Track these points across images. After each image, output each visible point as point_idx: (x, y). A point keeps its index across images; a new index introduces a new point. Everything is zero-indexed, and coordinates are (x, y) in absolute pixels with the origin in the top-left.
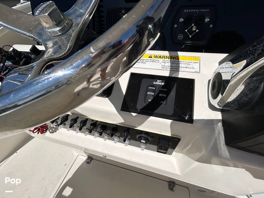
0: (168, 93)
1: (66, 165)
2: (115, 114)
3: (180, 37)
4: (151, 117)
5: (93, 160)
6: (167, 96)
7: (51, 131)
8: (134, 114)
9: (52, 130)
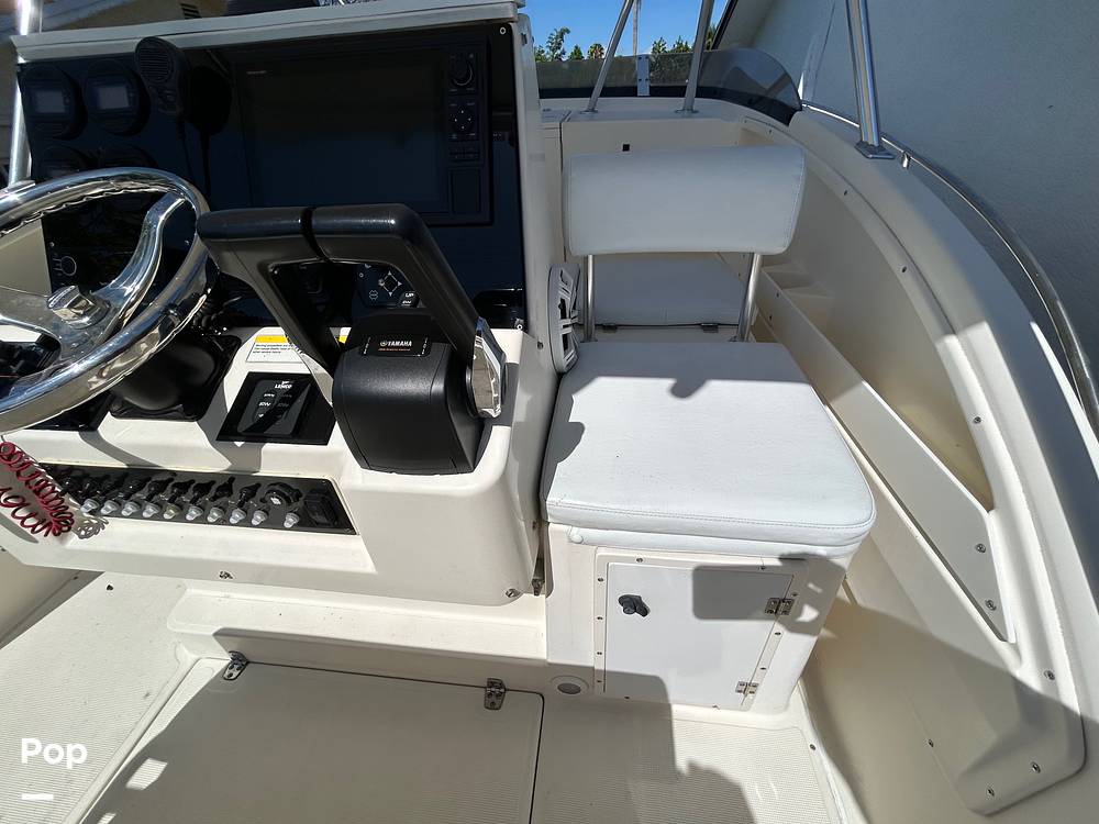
0: (291, 402)
1: (147, 695)
2: (207, 450)
3: (374, 295)
4: (267, 444)
5: (249, 665)
6: (289, 408)
7: (83, 533)
8: (239, 444)
9: (86, 531)
